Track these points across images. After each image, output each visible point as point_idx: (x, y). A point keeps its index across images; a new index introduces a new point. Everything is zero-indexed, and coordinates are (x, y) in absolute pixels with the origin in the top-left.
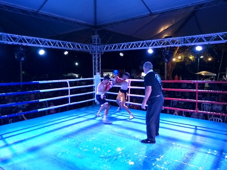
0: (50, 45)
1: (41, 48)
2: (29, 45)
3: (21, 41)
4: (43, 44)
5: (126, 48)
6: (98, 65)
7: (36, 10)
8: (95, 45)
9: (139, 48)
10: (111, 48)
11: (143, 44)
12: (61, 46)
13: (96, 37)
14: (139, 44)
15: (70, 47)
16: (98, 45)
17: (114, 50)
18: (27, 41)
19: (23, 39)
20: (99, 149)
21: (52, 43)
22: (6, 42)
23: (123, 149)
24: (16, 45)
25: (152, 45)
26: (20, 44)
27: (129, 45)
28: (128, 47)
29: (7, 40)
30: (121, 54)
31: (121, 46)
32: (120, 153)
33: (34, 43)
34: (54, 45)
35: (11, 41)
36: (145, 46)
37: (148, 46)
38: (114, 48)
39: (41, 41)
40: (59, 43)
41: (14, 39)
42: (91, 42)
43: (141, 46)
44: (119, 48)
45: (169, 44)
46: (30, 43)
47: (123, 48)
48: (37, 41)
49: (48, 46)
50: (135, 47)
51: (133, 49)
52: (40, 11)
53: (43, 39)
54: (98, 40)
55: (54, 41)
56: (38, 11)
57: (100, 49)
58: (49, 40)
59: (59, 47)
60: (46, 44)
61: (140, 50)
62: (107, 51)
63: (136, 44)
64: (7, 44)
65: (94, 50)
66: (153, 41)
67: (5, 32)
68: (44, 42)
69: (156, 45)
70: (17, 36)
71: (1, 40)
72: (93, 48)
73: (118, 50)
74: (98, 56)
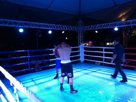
0: (55, 28)
1: (50, 30)
2: (44, 28)
3: (39, 26)
4: (51, 28)
5: (99, 27)
6: (82, 39)
7: (47, 8)
8: (80, 27)
9: (109, 27)
10: (90, 28)
11: (111, 25)
12: (60, 28)
13: (80, 22)
14: (109, 25)
15: (66, 28)
16: (82, 27)
17: (92, 29)
18: (42, 26)
19: (41, 25)
20: (87, 91)
21: (56, 26)
22: (31, 27)
23: (103, 92)
24: (36, 28)
25: (117, 26)
26: (39, 27)
27: (102, 26)
28: (101, 27)
29: (32, 26)
30: (97, 32)
31: (96, 26)
32: (102, 95)
33: (46, 27)
34: (57, 28)
35: (34, 26)
36: (113, 26)
37: (115, 26)
38: (92, 28)
39: (50, 26)
40: (60, 27)
41: (36, 25)
42: (78, 25)
43: (110, 26)
44: (95, 28)
45: (130, 24)
46: (44, 27)
47: (97, 28)
48: (47, 26)
49: (54, 29)
50: (106, 27)
51: (104, 28)
52: (49, 8)
53: (51, 25)
54: (82, 24)
55: (57, 25)
56: (47, 9)
57: (83, 29)
58: (54, 25)
59: (59, 29)
60: (52, 28)
61: (109, 28)
62: (87, 30)
63: (107, 25)
64: (32, 28)
65: (80, 29)
66: (118, 22)
67: (31, 22)
68: (52, 26)
69: (120, 25)
70: (37, 23)
71: (29, 26)
72: (79, 29)
73: (95, 29)
74: (82, 33)
